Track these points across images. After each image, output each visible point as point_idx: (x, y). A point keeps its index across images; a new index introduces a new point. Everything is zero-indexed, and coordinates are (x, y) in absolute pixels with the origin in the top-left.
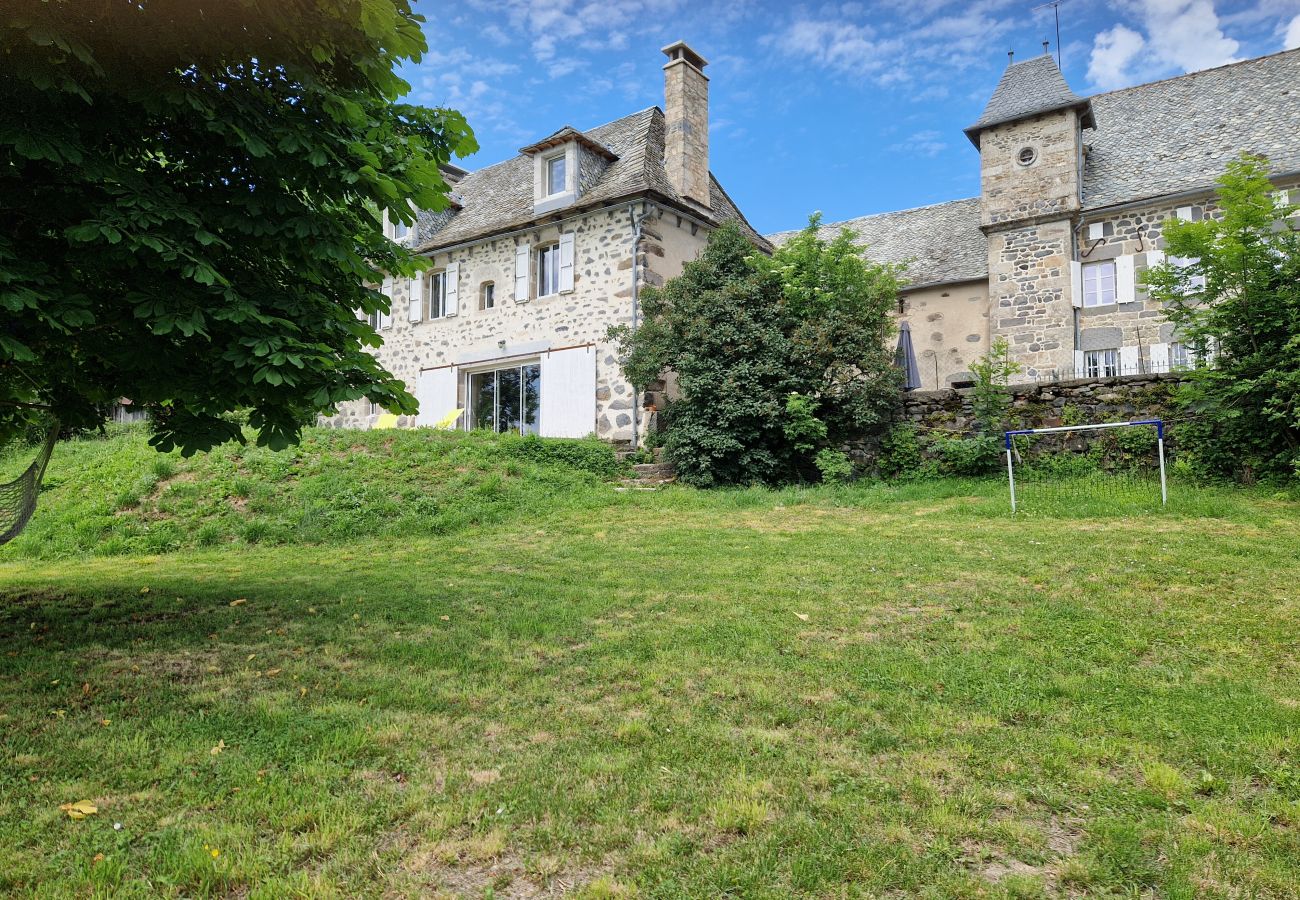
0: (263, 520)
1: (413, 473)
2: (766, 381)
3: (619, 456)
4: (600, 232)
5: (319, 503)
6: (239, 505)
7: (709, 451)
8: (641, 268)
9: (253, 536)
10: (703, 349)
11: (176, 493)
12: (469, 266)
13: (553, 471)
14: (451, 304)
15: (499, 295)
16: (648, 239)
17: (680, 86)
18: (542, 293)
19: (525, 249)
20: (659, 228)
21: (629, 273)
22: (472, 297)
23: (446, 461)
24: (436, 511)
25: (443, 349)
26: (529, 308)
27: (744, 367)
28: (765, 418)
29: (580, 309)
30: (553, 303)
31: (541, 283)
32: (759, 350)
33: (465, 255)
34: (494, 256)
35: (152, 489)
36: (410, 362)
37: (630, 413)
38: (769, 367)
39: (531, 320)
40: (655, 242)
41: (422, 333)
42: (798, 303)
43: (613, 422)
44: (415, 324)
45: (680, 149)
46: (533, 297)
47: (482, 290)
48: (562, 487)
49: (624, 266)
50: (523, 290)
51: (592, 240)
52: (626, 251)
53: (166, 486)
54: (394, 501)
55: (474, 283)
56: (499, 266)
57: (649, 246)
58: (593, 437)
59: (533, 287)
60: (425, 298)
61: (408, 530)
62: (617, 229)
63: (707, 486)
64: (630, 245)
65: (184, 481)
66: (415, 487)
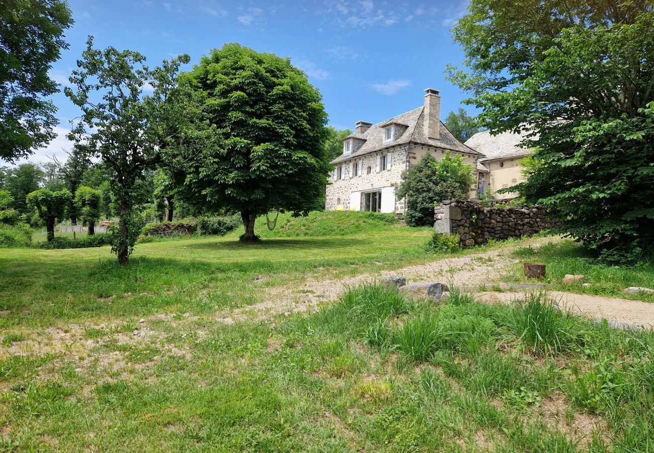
0: (308, 231)
1: (340, 222)
2: (430, 198)
3: (396, 218)
4: (398, 153)
5: (319, 228)
6: (303, 228)
7: (414, 217)
8: (408, 163)
9: (306, 234)
10: (414, 189)
11: (291, 225)
12: (364, 161)
13: (375, 222)
14: (359, 173)
15: (372, 170)
16: (411, 155)
17: (429, 102)
18: (384, 169)
19: (379, 157)
20: (415, 151)
21: (405, 165)
22: (365, 172)
23: (349, 219)
24: (343, 230)
25: (358, 186)
26: (379, 174)
27: (424, 194)
28: (429, 208)
29: (392, 175)
30: (385, 173)
31: (384, 167)
32: (429, 190)
33: (364, 158)
34: (371, 159)
35: (286, 224)
36: (349, 190)
37: (403, 205)
38: (431, 195)
39: (380, 178)
40: (413, 155)
41: (352, 181)
42: (441, 177)
43: (399, 208)
44: (351, 178)
45: (428, 122)
46: (381, 171)
47: (368, 169)
48: (376, 226)
49: (403, 163)
50: (378, 169)
51: (396, 155)
52: (404, 158)
53: (289, 224)
54: (336, 228)
55: (366, 166)
56: (372, 162)
57: (410, 156)
58: (394, 213)
59: (381, 168)
60: (353, 171)
61: (337, 234)
62: (402, 152)
63: (414, 226)
64: (405, 157)
65: (293, 222)
66: (340, 225)
